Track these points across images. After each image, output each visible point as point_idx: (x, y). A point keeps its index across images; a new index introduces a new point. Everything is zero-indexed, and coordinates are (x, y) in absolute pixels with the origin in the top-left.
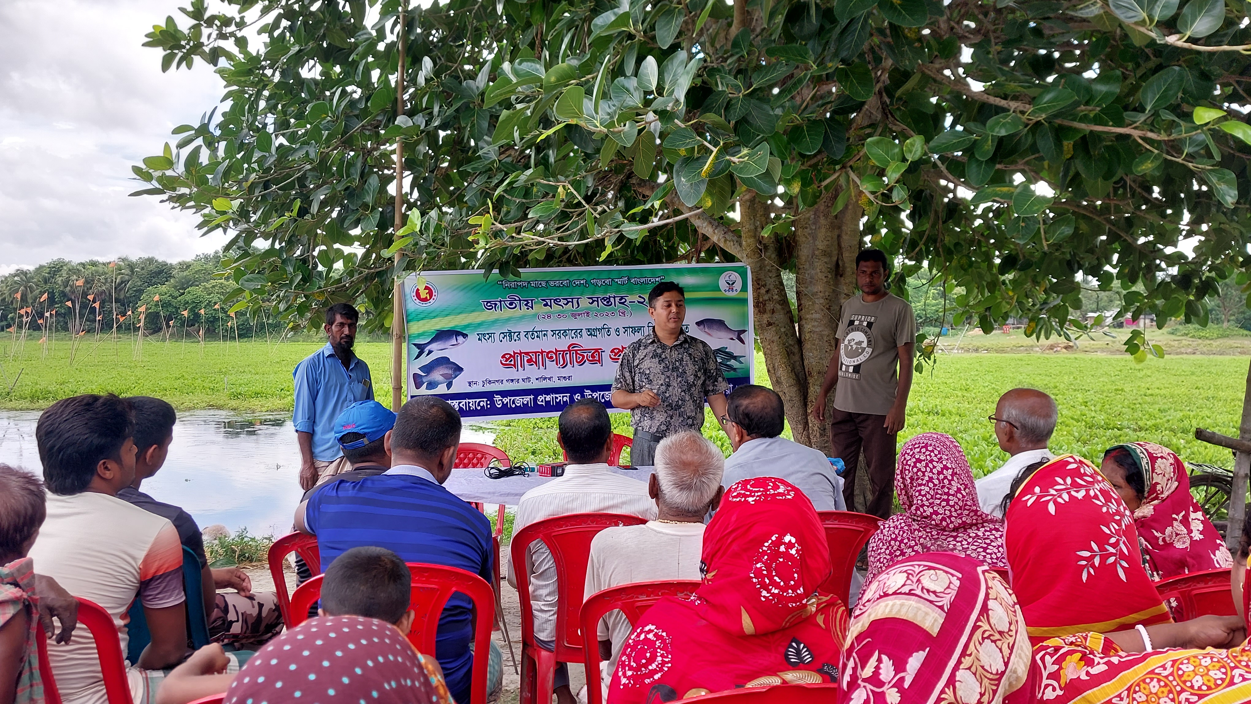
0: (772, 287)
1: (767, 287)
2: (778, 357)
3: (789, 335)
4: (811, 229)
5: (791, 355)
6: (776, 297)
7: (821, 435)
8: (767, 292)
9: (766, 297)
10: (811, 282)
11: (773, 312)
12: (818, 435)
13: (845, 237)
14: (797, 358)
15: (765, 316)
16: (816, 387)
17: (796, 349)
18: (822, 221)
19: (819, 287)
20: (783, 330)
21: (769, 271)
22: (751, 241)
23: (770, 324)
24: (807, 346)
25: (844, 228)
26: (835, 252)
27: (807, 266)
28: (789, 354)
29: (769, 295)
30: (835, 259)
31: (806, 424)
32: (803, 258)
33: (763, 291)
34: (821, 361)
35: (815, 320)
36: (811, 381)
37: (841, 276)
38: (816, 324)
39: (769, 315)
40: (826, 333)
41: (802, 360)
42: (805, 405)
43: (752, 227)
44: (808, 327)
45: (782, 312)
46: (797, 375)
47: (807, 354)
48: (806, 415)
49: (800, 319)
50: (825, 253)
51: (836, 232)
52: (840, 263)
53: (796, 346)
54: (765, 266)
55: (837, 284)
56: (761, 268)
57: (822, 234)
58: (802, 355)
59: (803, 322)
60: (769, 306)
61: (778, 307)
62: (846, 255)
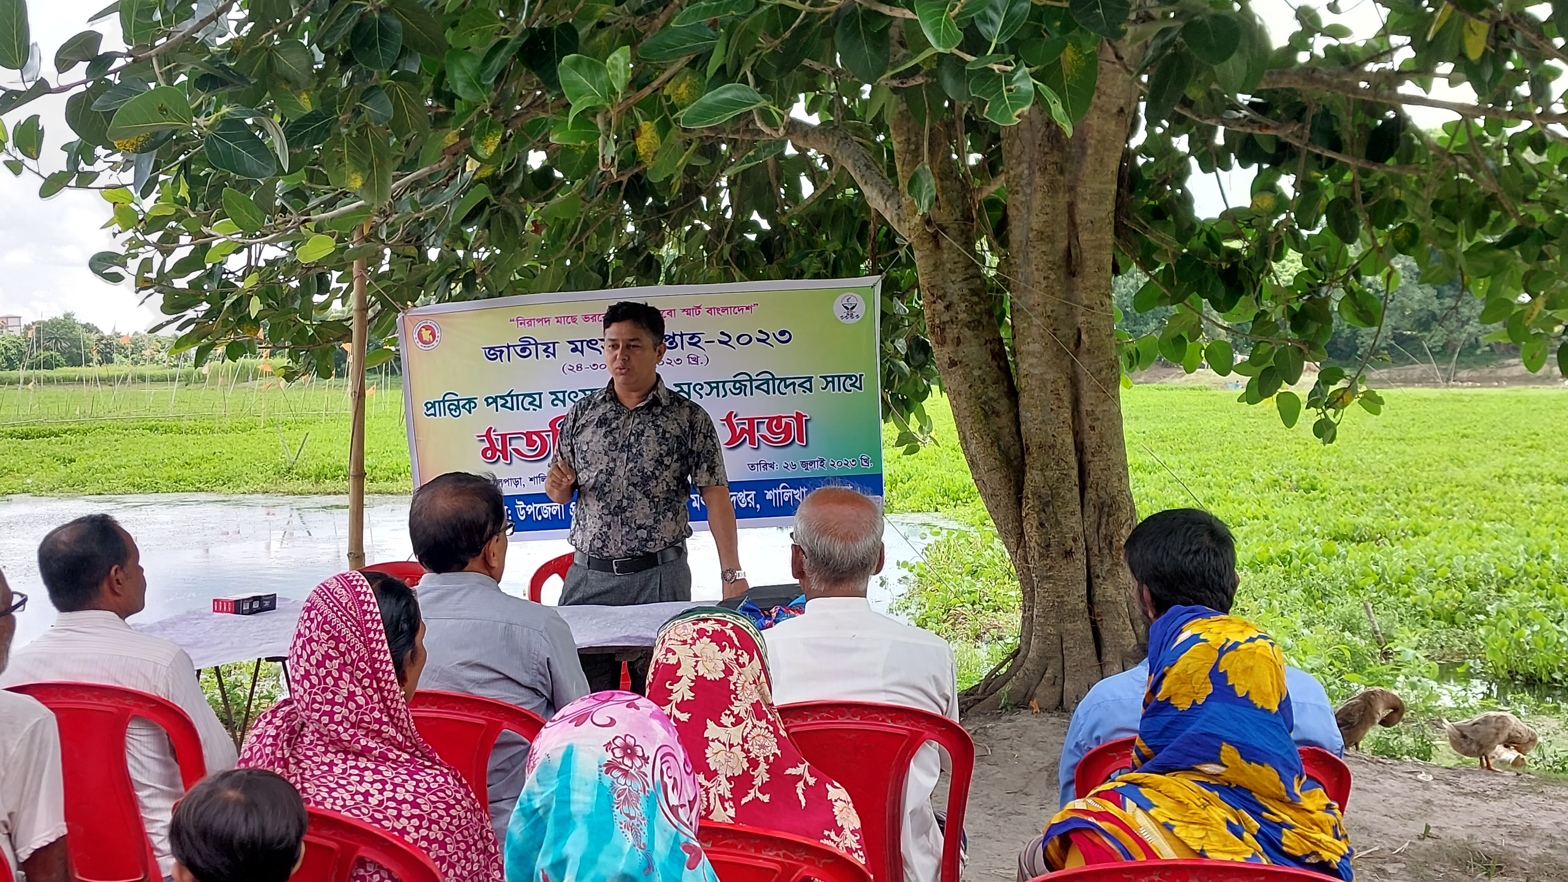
2: (969, 420)
5: (993, 418)
8: (948, 307)
9: (946, 317)
11: (958, 342)
14: (1005, 420)
18: (1038, 180)
19: (1036, 297)
20: (976, 373)
22: (916, 220)
23: (953, 363)
24: (1024, 400)
25: (1080, 189)
26: (1063, 234)
28: (988, 413)
30: (1064, 245)
31: (1021, 535)
33: (940, 306)
36: (1028, 460)
37: (1077, 275)
39: (952, 348)
41: (1017, 424)
42: (1019, 503)
46: (1005, 453)
47: (1024, 414)
48: (1020, 520)
51: (1063, 199)
52: (1074, 251)
53: (1004, 402)
54: (943, 264)
55: (1070, 290)
56: (936, 267)
58: (1017, 416)
60: (952, 332)
62: (1084, 236)
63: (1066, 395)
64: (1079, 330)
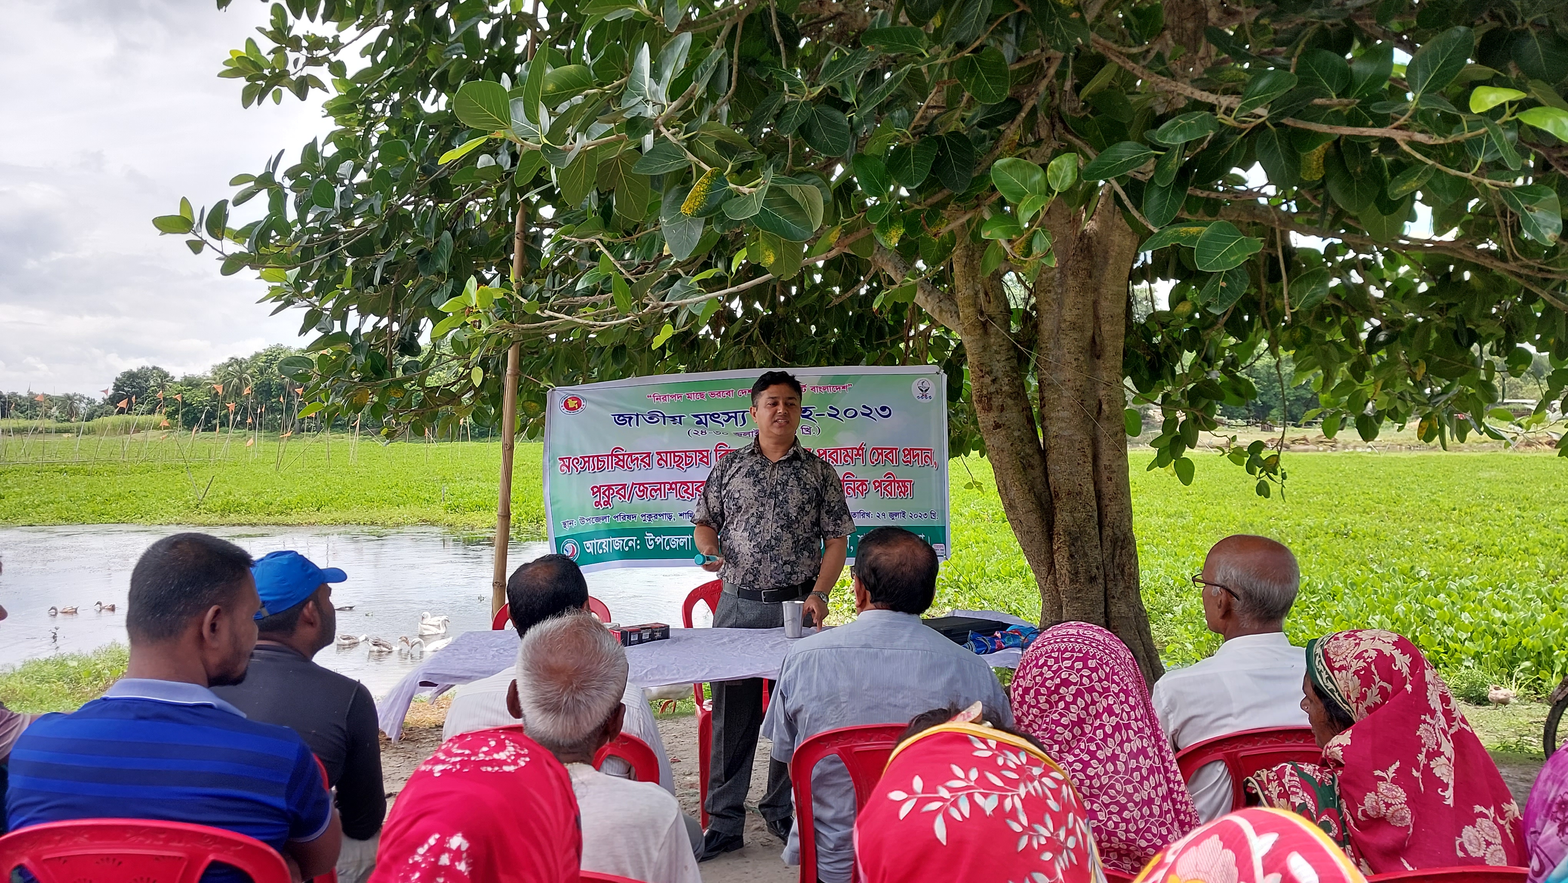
0: (1000, 374)
1: (994, 374)
2: (1011, 472)
3: (1026, 441)
4: (1056, 293)
5: (1029, 470)
6: (1005, 388)
7: (1072, 581)
8: (994, 381)
9: (992, 389)
10: (1056, 366)
11: (1002, 409)
12: (1067, 581)
13: (1104, 304)
14: (1037, 472)
15: (990, 415)
16: (1064, 514)
17: (1036, 460)
18: (1070, 281)
19: (1068, 373)
20: (1016, 434)
21: (996, 352)
22: (970, 311)
23: (997, 426)
24: (1053, 456)
25: (1103, 290)
26: (1090, 325)
27: (1050, 345)
28: (1026, 467)
29: (996, 386)
30: (1090, 334)
31: (1052, 564)
32: (1046, 334)
33: (988, 380)
34: (1070, 477)
35: (1063, 420)
36: (1058, 505)
37: (1098, 358)
38: (1064, 425)
39: (996, 414)
40: (1078, 437)
41: (1046, 475)
42: (1050, 538)
43: (972, 293)
44: (1053, 429)
45: (1015, 409)
46: (1038, 497)
47: (1051, 467)
48: (1051, 552)
49: (1043, 418)
50: (1074, 326)
51: (1091, 297)
52: (1097, 340)
53: (1037, 457)
54: (990, 346)
55: (1093, 369)
56: (984, 349)
57: (1070, 299)
58: (1046, 468)
59: (1047, 423)
60: (997, 401)
61: (1010, 402)
62: (1106, 328)
63: (1089, 452)
64: (1100, 401)
